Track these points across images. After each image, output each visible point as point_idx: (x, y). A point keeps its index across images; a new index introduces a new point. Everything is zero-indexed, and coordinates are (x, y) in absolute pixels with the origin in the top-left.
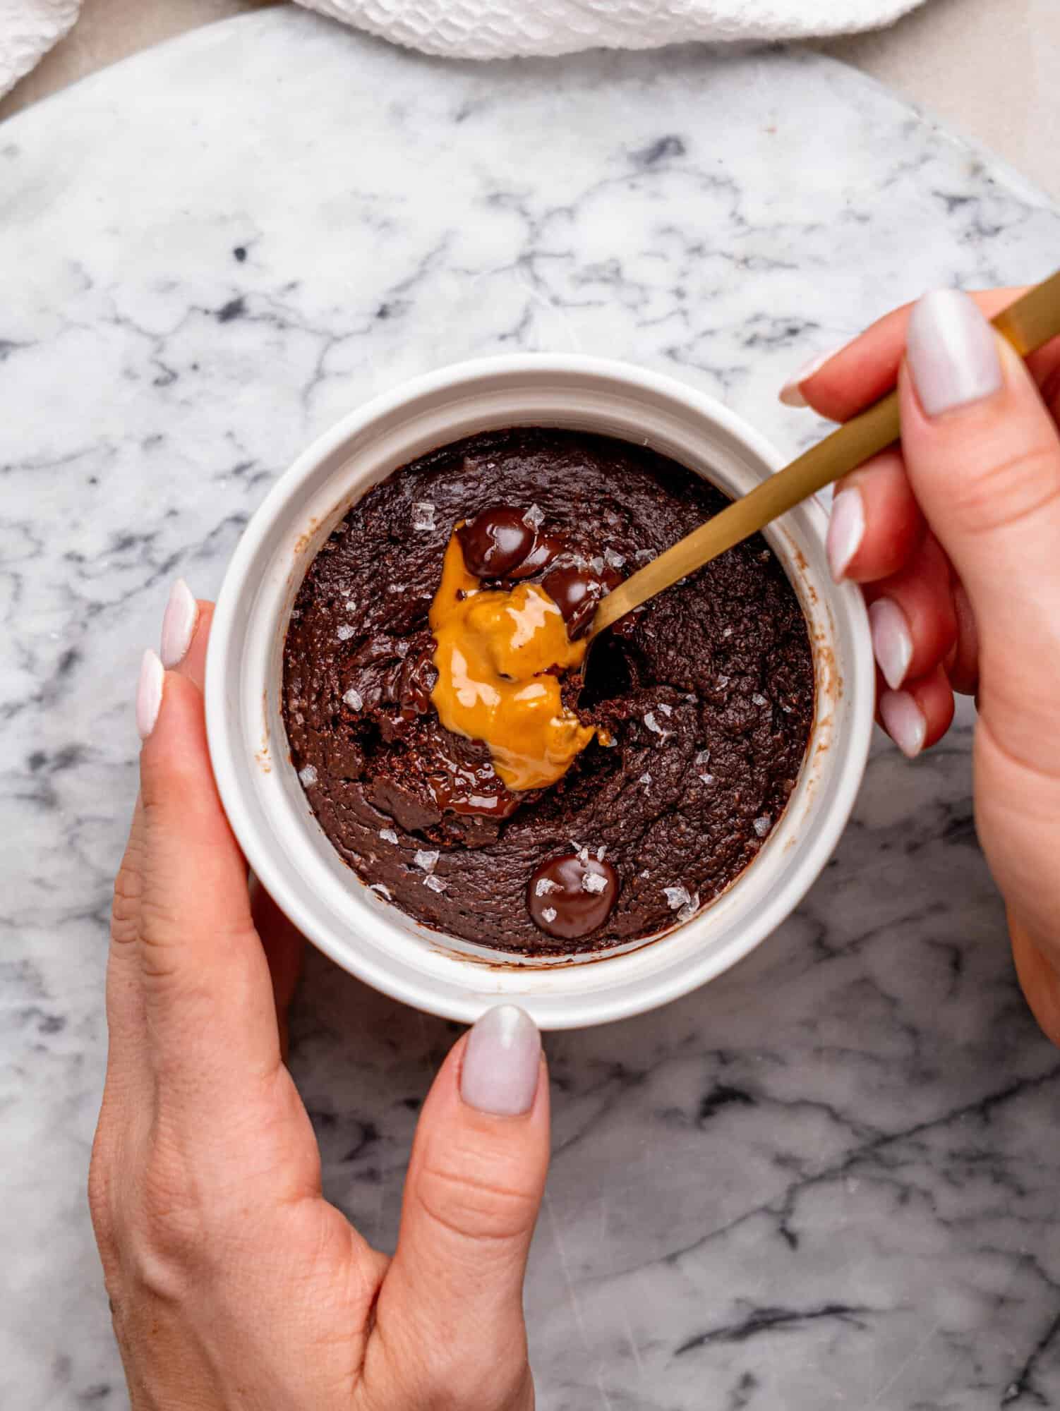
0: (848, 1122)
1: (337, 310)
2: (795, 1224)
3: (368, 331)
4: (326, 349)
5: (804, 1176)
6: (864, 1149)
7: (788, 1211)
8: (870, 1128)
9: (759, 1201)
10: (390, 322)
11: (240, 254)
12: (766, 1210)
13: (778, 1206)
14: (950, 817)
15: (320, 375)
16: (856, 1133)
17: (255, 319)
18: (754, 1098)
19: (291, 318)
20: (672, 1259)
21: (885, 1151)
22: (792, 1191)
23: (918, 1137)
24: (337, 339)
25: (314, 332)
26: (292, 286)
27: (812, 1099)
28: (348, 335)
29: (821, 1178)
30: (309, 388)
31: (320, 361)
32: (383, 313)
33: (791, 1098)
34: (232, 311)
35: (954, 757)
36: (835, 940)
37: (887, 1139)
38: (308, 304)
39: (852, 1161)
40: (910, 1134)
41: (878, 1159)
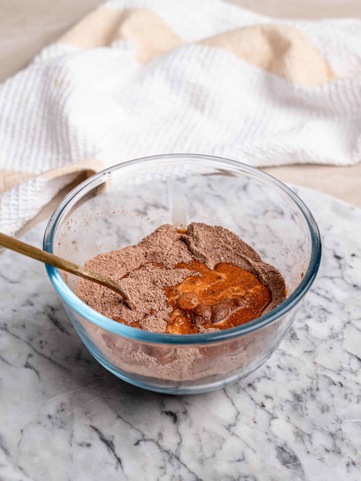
0: (179, 447)
1: (350, 277)
2: (142, 443)
3: (348, 284)
4: (339, 277)
5: (158, 441)
6: (172, 454)
7: (145, 440)
8: (180, 453)
9: (145, 433)
10: (353, 288)
11: (353, 255)
12: (144, 435)
13: (146, 437)
14: (283, 446)
15: (331, 278)
16: (176, 450)
17: (338, 262)
18: (176, 423)
19: (343, 269)
20: (119, 417)
21: (174, 459)
22: (152, 440)
23: (181, 466)
24: (343, 279)
25: (342, 274)
26: (351, 267)
27: (182, 437)
28: (345, 281)
29: (159, 446)
30: (326, 277)
31: (336, 277)
32: (355, 286)
33: (180, 432)
34: (338, 258)
35: (302, 442)
36: (233, 429)
37: (178, 458)
38: (348, 271)
39: (168, 452)
40: (182, 463)
41: (171, 458)
